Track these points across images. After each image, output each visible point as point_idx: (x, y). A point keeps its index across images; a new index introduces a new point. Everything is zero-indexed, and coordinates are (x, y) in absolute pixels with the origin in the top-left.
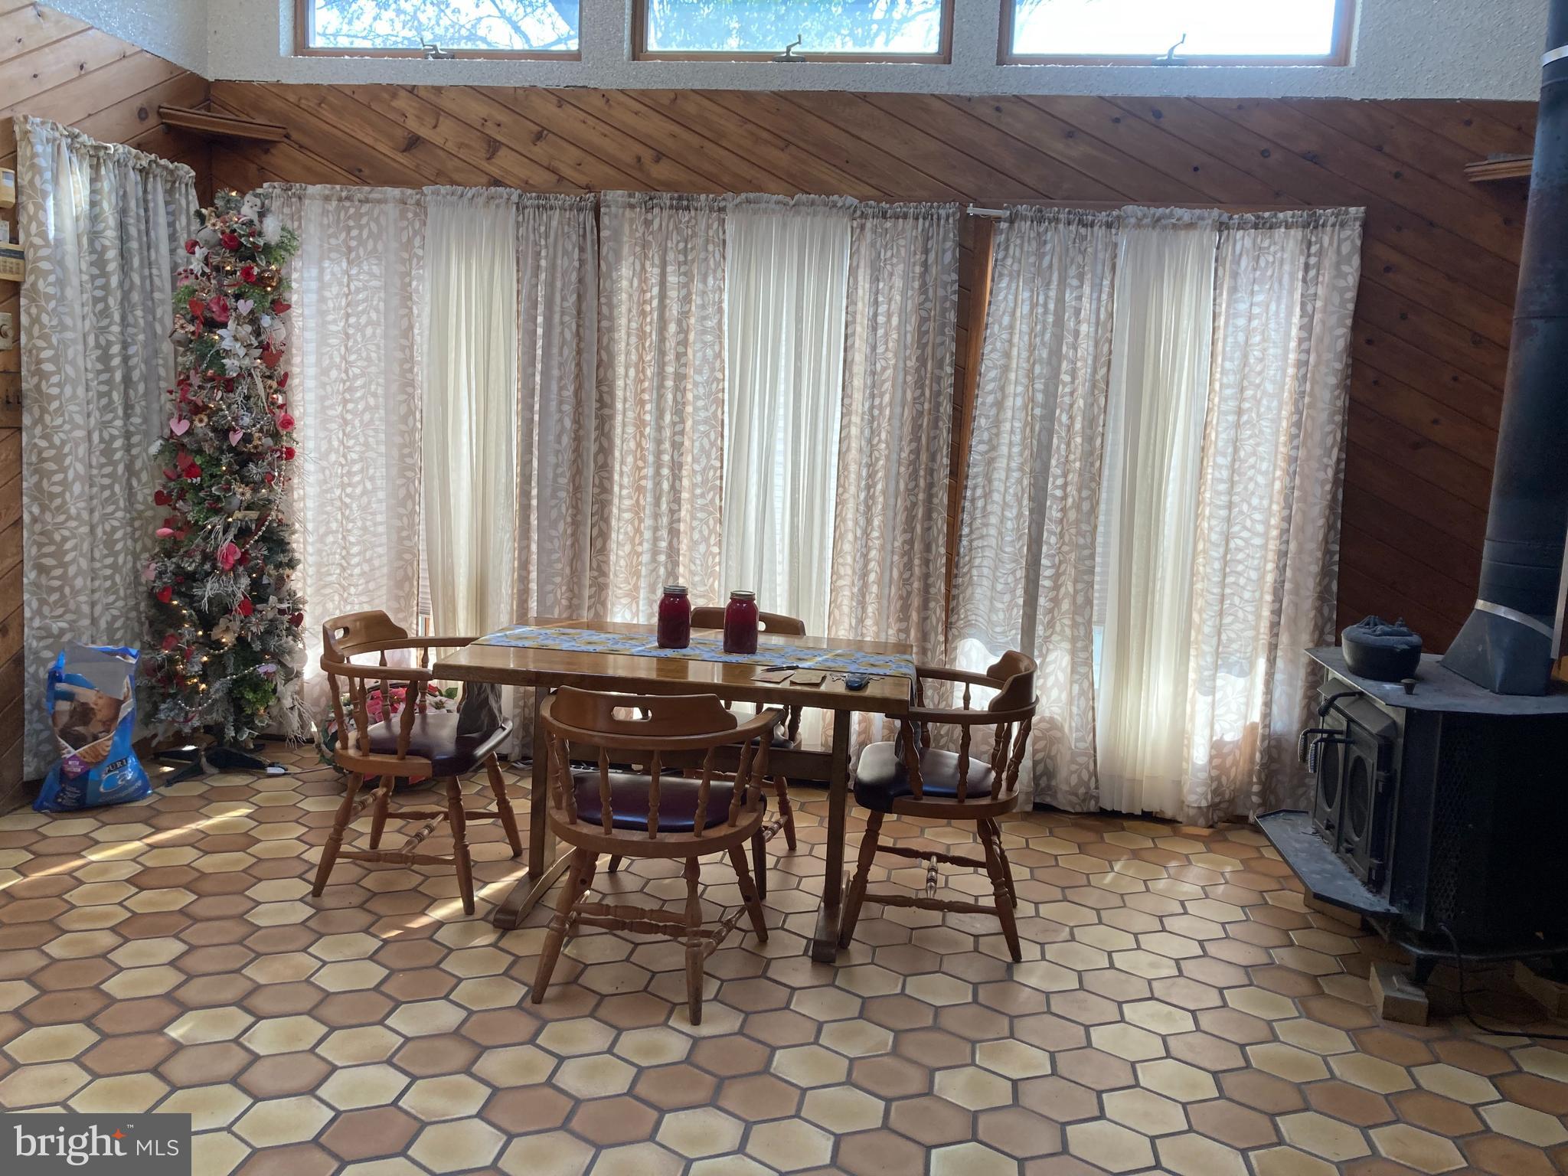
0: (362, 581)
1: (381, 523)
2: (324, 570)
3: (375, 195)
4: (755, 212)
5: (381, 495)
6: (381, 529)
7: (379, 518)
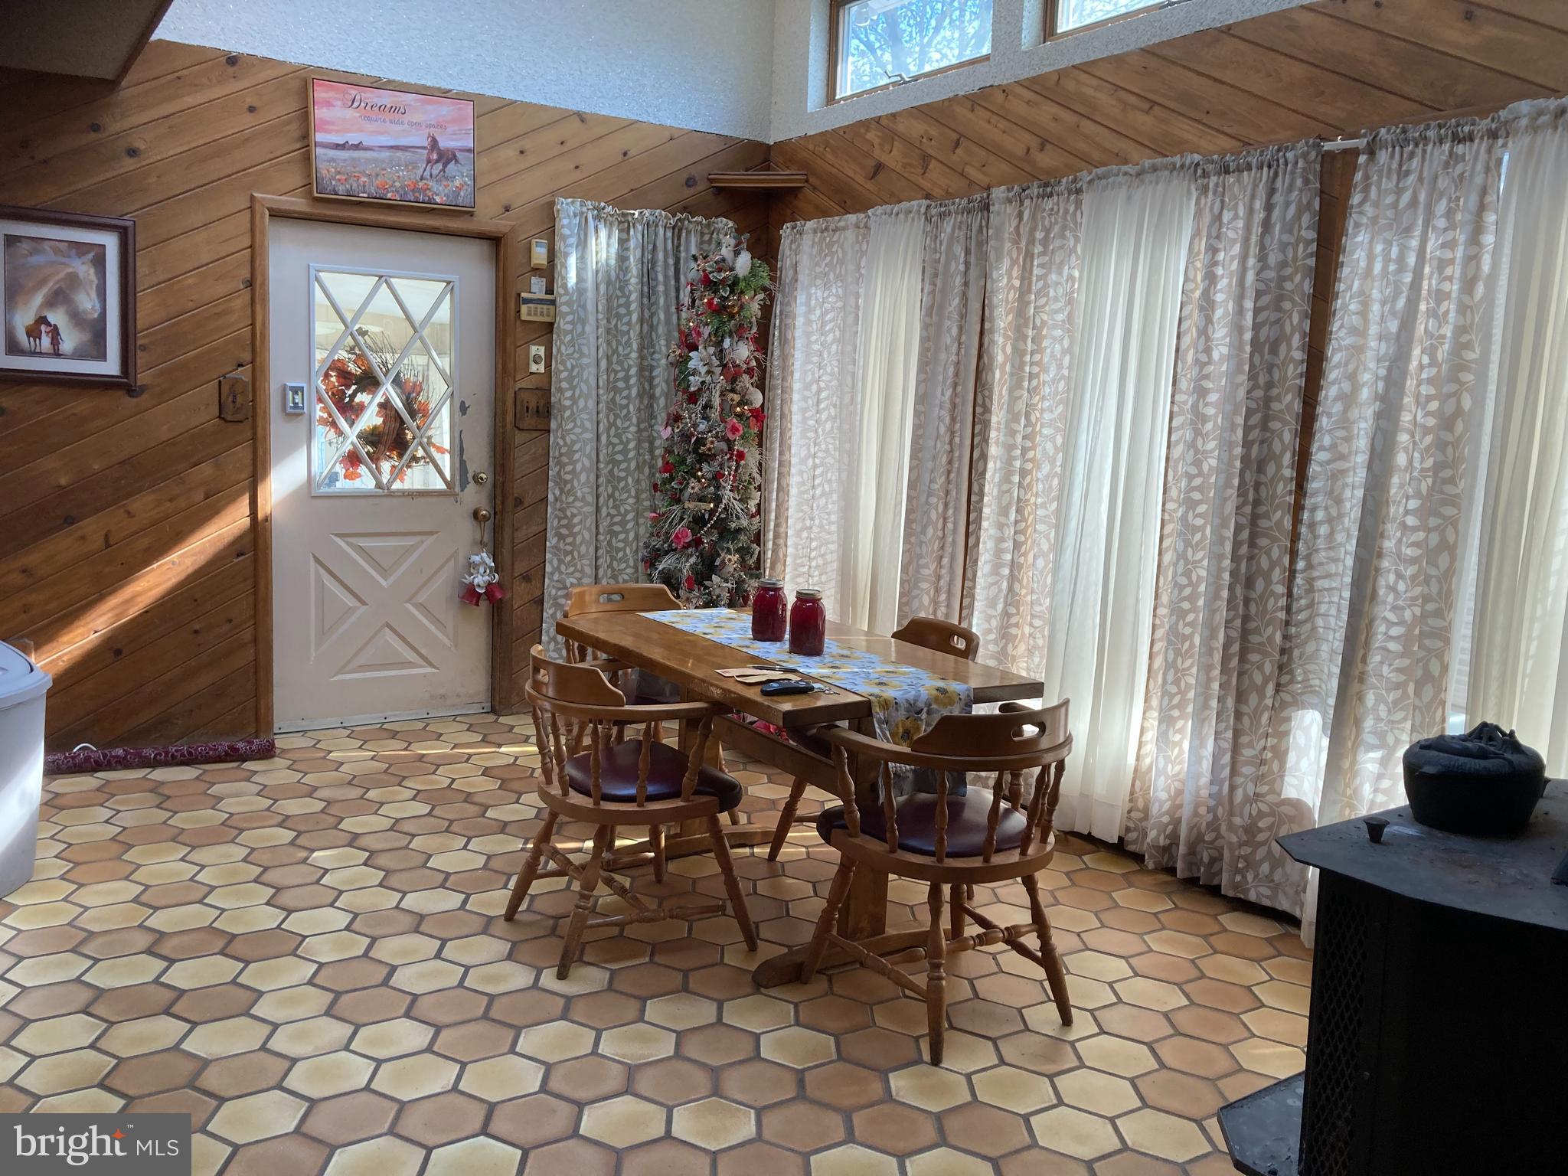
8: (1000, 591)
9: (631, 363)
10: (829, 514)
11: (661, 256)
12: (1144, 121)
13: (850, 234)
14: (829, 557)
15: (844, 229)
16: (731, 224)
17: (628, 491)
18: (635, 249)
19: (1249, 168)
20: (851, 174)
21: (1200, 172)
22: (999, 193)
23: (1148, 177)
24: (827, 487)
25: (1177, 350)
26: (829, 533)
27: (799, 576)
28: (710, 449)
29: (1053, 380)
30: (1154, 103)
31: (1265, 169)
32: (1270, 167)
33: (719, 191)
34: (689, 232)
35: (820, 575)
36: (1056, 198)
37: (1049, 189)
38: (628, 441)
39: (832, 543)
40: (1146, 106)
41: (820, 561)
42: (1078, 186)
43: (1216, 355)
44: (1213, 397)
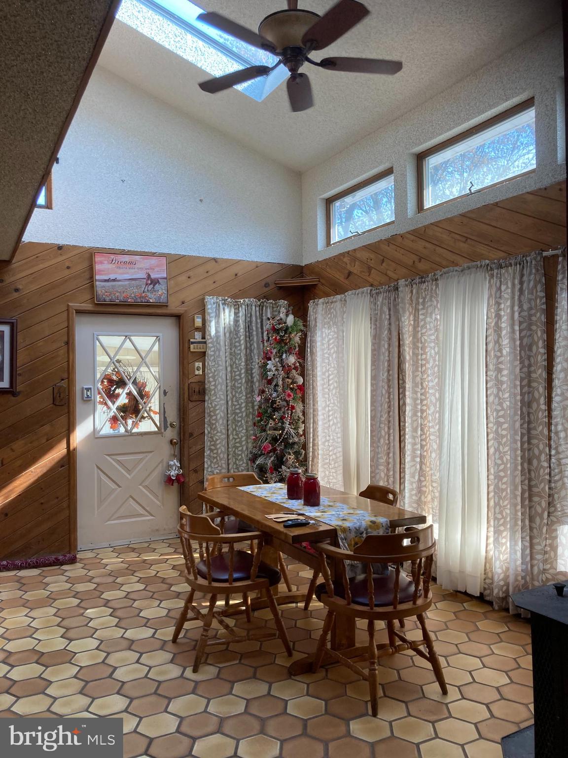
0: (333, 463)
1: (339, 438)
2: (325, 457)
3: (334, 300)
4: (448, 278)
5: (339, 425)
6: (340, 440)
7: (339, 435)
8: (416, 469)
9: (242, 367)
10: (337, 433)
11: (254, 319)
12: (463, 246)
13: (338, 304)
14: (338, 455)
15: (336, 302)
16: (286, 302)
17: (243, 427)
18: (242, 316)
19: (511, 265)
20: (338, 277)
21: (489, 268)
22: (402, 282)
23: (466, 272)
24: (335, 421)
25: (486, 351)
26: (337, 443)
27: (325, 464)
28: (278, 405)
29: (432, 367)
30: (467, 238)
31: (518, 266)
32: (520, 264)
33: (280, 288)
34: (266, 307)
35: (335, 463)
36: (427, 283)
37: (423, 279)
38: (242, 403)
39: (339, 447)
40: (464, 239)
41: (334, 457)
42: (436, 277)
43: (504, 352)
44: (505, 372)
